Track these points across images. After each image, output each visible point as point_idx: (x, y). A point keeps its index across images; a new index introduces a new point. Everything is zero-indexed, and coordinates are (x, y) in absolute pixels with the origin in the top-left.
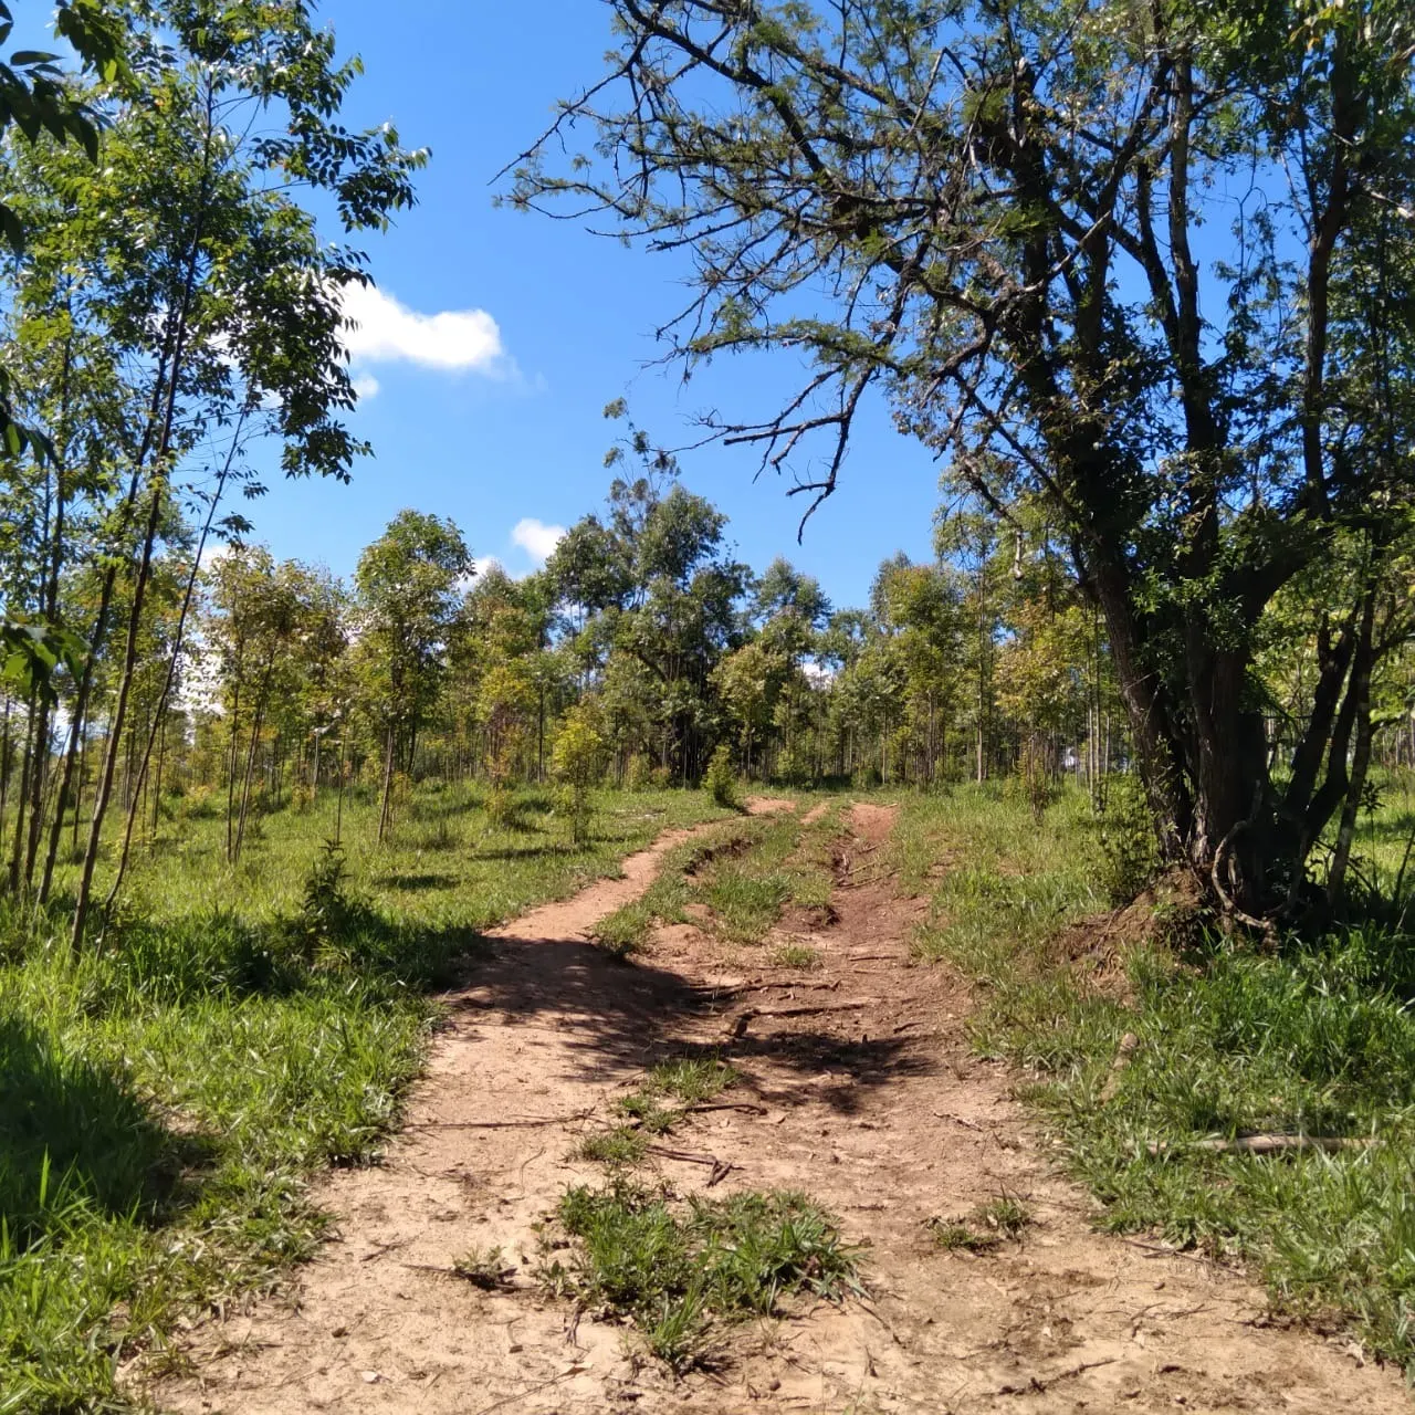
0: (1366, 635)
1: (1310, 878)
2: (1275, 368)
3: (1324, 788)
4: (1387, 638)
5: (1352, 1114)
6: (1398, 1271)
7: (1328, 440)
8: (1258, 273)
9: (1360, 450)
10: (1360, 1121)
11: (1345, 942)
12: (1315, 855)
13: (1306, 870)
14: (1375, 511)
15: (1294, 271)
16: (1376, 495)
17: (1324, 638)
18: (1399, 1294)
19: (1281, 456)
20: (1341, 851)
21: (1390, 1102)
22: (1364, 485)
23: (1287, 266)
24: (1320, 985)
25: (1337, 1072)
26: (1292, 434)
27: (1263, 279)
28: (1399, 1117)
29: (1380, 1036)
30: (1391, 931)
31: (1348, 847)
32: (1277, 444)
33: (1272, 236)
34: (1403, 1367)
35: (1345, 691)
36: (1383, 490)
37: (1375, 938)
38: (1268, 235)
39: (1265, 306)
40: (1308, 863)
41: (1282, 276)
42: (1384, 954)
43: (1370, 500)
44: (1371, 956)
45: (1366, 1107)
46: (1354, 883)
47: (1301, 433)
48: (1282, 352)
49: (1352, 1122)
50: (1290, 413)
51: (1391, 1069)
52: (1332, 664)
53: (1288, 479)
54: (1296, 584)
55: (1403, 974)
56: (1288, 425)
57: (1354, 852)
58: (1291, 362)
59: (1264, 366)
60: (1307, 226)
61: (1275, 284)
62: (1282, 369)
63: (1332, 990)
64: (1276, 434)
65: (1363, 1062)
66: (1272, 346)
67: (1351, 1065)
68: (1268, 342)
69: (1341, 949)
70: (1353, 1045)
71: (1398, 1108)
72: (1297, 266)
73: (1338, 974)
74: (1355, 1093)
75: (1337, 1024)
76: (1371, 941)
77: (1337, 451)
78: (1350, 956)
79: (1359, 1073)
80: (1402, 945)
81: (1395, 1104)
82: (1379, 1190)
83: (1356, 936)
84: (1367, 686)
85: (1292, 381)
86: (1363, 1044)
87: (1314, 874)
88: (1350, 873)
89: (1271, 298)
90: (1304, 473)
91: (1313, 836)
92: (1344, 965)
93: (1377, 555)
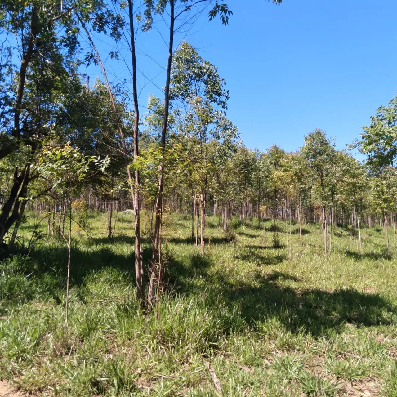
0: (28, 175)
1: (4, 242)
2: (8, 93)
3: (11, 217)
4: (33, 176)
5: (6, 309)
6: (12, 352)
7: (22, 118)
8: (6, 65)
9: (31, 122)
10: (9, 311)
11: (12, 260)
12: (6, 235)
13: (3, 240)
14: (33, 140)
15: (17, 67)
16: (34, 135)
17: (16, 174)
18: (11, 359)
19: (7, 119)
20: (14, 234)
21: (18, 304)
22: (31, 133)
23: (15, 65)
24: (2, 273)
25: (4, 298)
26: (12, 114)
27: (7, 67)
28: (20, 309)
29: (18, 286)
30: (25, 257)
31: (16, 233)
32: (7, 116)
33: (11, 55)
34: (8, 380)
35: (20, 189)
36: (36, 134)
37: (21, 258)
38: (10, 55)
39: (7, 75)
40: (4, 238)
41: (13, 67)
42: (22, 263)
43: (32, 137)
44: (19, 264)
45: (11, 307)
46: (17, 243)
47: (14, 114)
48: (11, 89)
49: (6, 312)
50: (12, 108)
51: (20, 295)
52: (17, 181)
53: (9, 126)
54: (9, 157)
55: (28, 268)
56: (10, 111)
57: (18, 235)
58: (13, 93)
59: (5, 92)
60: (21, 56)
61: (10, 70)
62: (11, 95)
63: (6, 274)
64: (7, 113)
65: (12, 294)
66: (8, 87)
67: (9, 295)
68: (7, 85)
69: (10, 262)
70: (10, 289)
71: (20, 306)
72: (18, 66)
73: (9, 269)
74: (8, 303)
75: (6, 284)
76: (19, 260)
77: (25, 122)
78: (13, 264)
79: (11, 297)
80: (28, 260)
81: (20, 305)
82: (10, 330)
83: (15, 258)
84: (27, 188)
85: (13, 99)
86: (13, 289)
87: (6, 241)
88: (16, 240)
89: (9, 73)
90: (14, 126)
91: (6, 231)
92: (11, 267)
93: (33, 153)
